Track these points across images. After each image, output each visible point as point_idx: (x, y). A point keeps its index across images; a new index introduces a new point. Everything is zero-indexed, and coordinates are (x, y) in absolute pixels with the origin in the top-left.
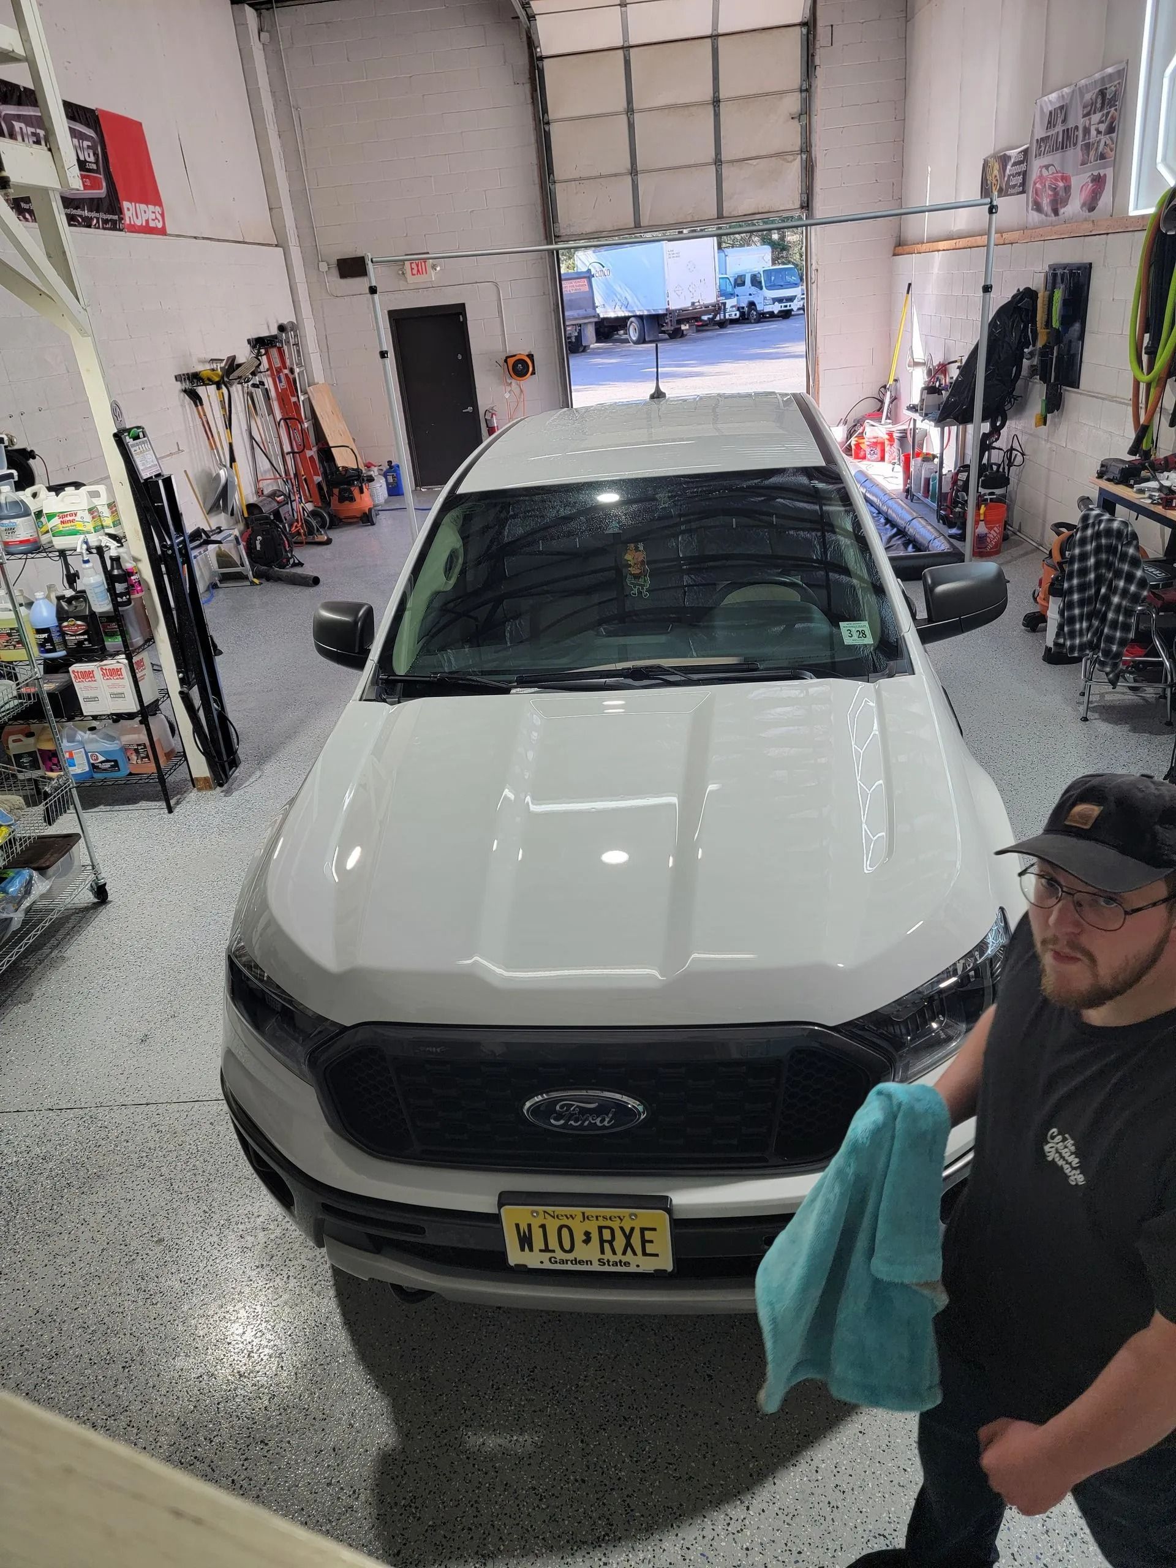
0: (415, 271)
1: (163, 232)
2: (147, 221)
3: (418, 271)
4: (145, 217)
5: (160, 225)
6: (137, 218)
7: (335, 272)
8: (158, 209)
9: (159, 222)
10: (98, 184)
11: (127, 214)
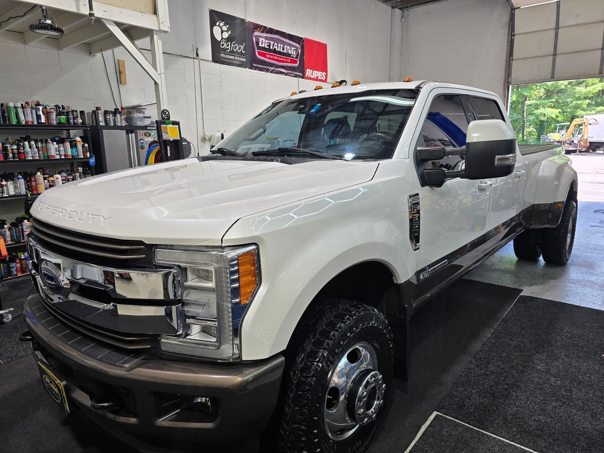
1: (325, 81)
2: (317, 77)
4: (316, 75)
5: (324, 79)
6: (312, 75)
8: (324, 73)
9: (324, 77)
10: (295, 62)
11: (307, 73)
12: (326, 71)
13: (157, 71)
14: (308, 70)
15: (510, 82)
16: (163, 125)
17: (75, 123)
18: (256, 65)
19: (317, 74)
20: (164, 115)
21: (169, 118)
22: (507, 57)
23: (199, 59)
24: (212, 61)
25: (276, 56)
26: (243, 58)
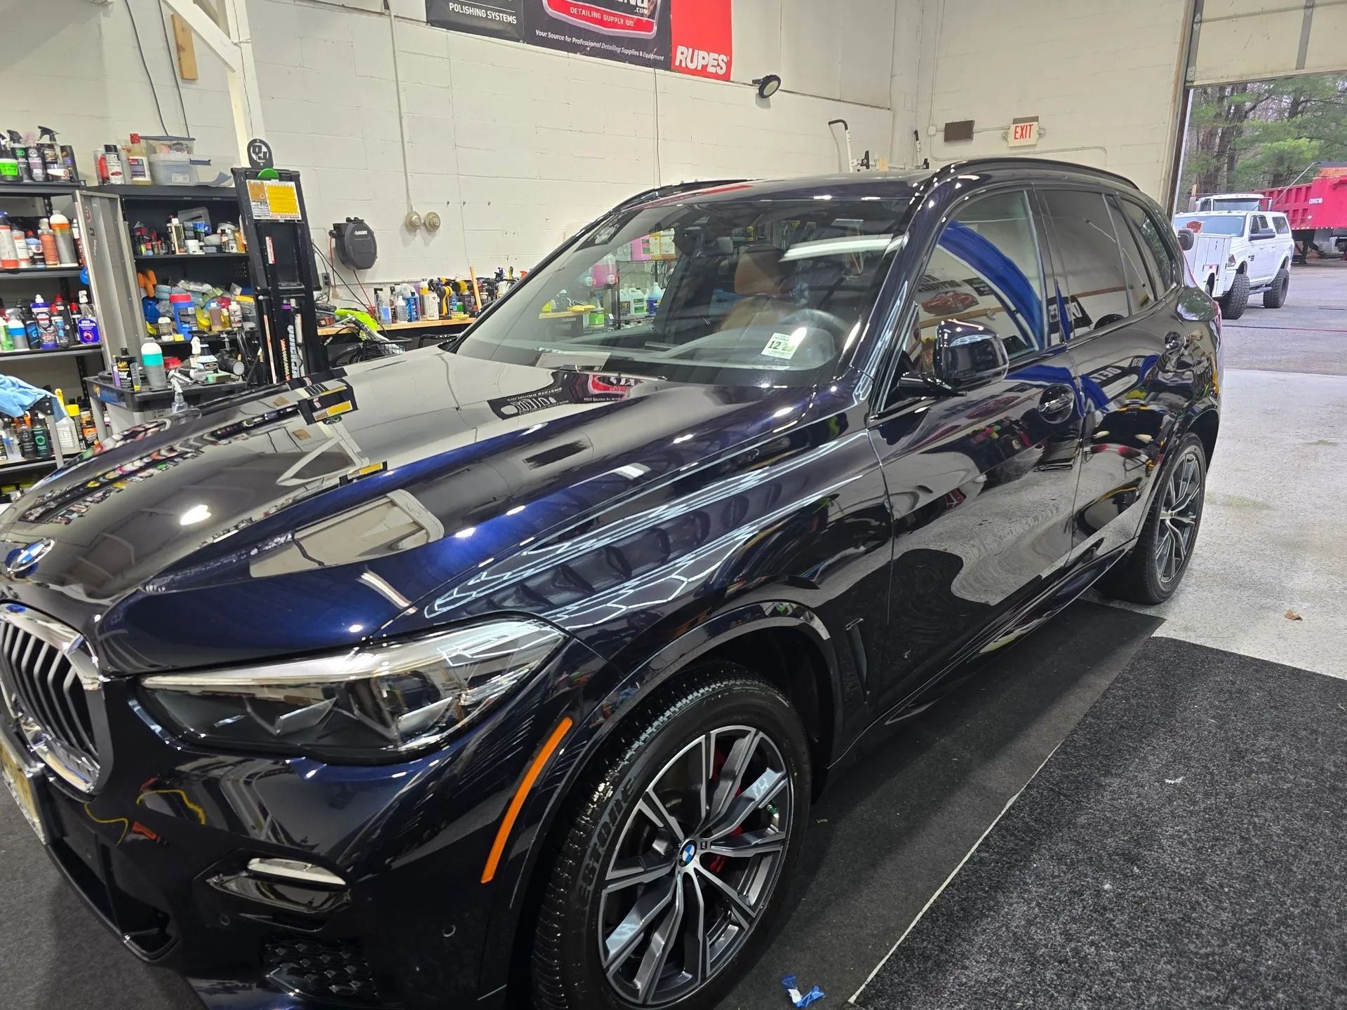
0: (1018, 136)
1: (726, 77)
2: (704, 67)
3: (1022, 134)
4: (702, 62)
5: (722, 72)
6: (692, 62)
7: (941, 135)
8: (723, 57)
9: (721, 68)
10: (648, 27)
11: (679, 57)
12: (728, 52)
13: (229, 37)
14: (681, 49)
15: (1190, 79)
16: (252, 181)
17: (47, 177)
18: (544, 34)
19: (704, 58)
20: (257, 154)
21: (269, 163)
22: (1186, 15)
23: (390, 15)
24: (427, 22)
25: (597, 11)
26: (510, 14)
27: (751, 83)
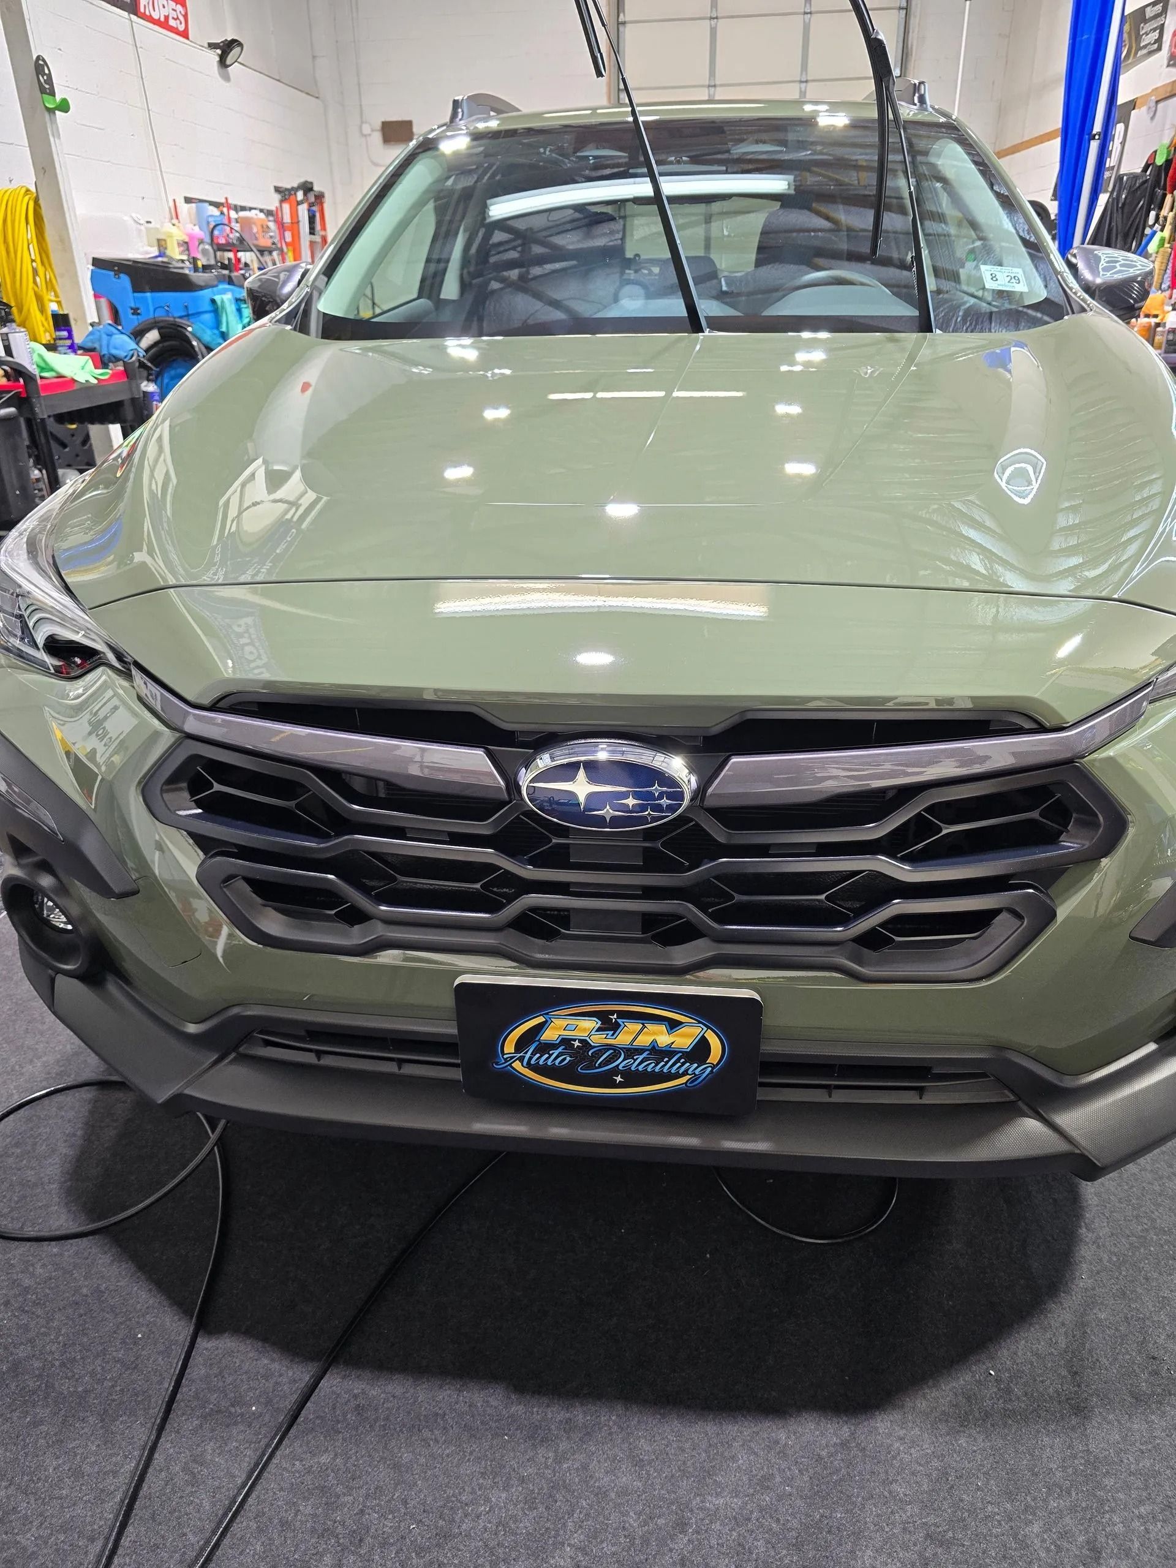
1: (185, 34)
2: (167, 18)
4: (164, 12)
5: (182, 28)
6: (155, 8)
7: (377, 137)
8: (179, 8)
9: (180, 22)
11: (143, 1)
12: (184, 4)
20: (42, 76)
21: (52, 89)
27: (206, 45)
